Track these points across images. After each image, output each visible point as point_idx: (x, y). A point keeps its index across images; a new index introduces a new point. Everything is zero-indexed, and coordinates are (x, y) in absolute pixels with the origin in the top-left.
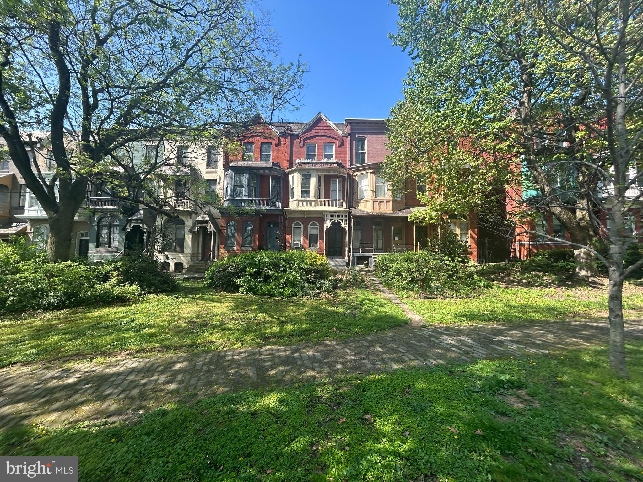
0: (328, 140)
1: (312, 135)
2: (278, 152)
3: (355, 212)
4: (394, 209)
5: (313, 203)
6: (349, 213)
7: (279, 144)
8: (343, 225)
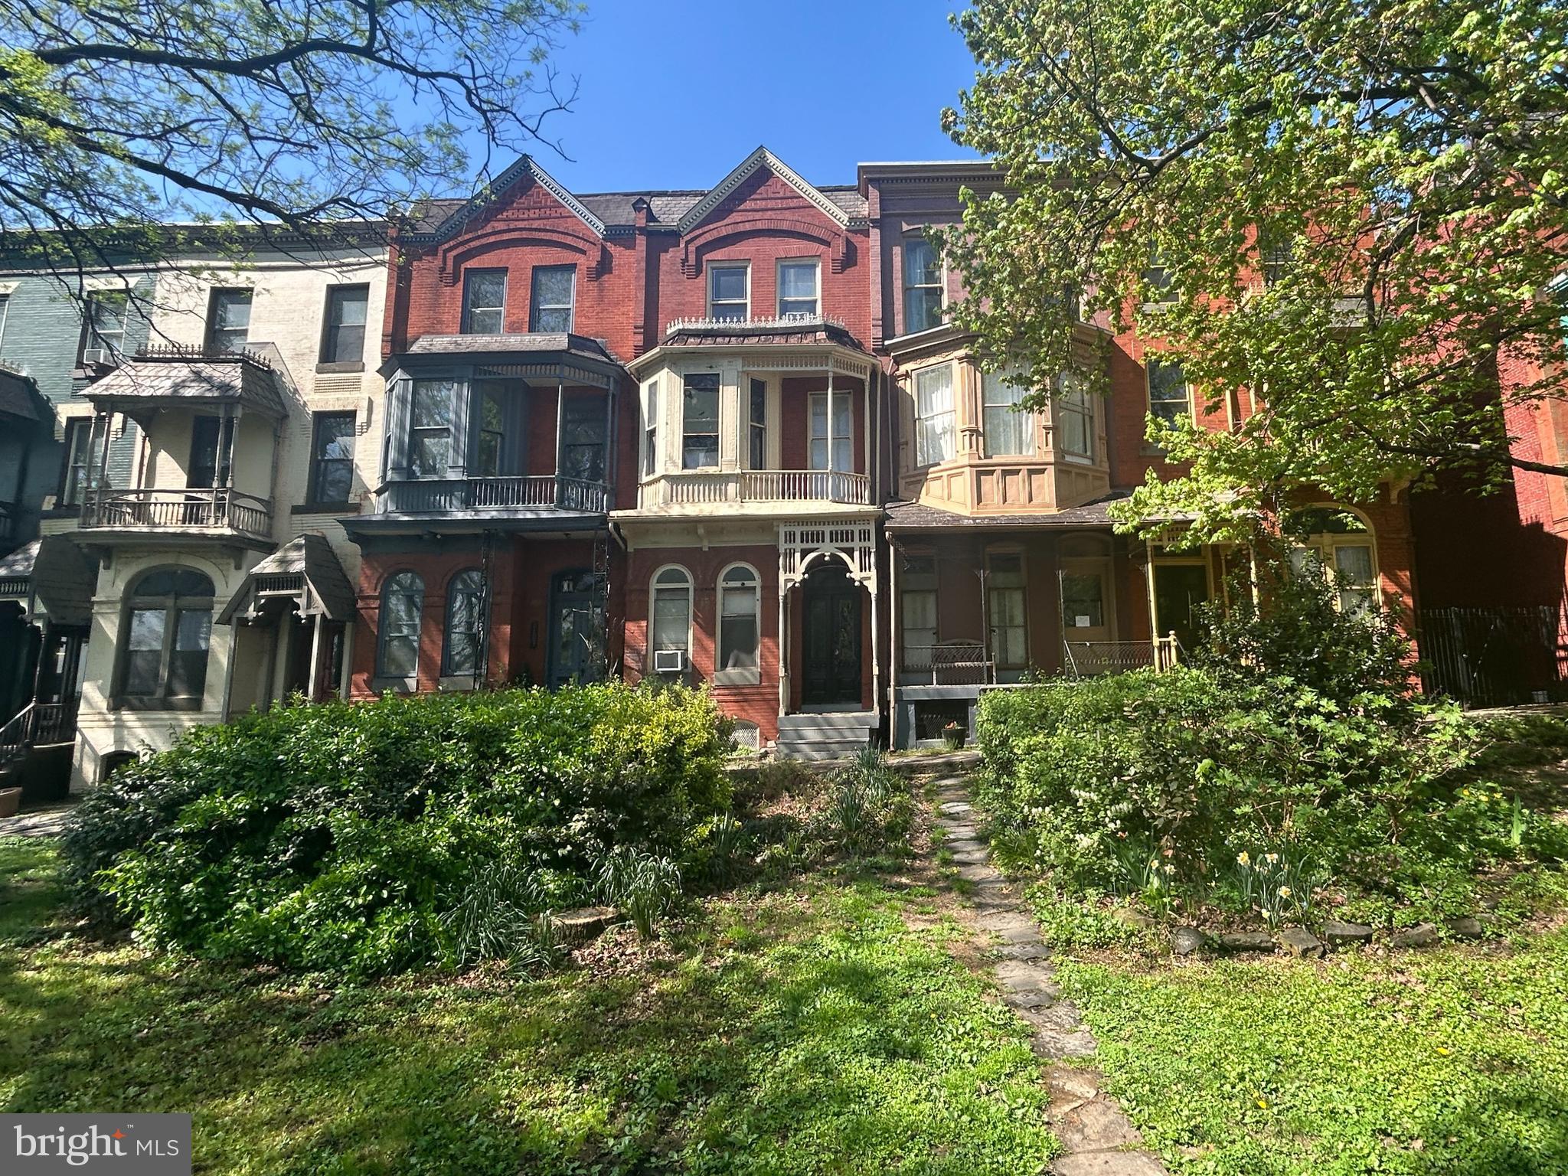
0: (795, 246)
1: (730, 230)
2: (601, 298)
3: (902, 516)
4: (1062, 501)
5: (732, 488)
6: (881, 521)
7: (604, 267)
8: (856, 574)
